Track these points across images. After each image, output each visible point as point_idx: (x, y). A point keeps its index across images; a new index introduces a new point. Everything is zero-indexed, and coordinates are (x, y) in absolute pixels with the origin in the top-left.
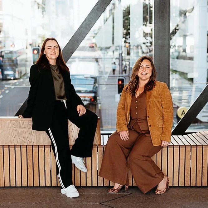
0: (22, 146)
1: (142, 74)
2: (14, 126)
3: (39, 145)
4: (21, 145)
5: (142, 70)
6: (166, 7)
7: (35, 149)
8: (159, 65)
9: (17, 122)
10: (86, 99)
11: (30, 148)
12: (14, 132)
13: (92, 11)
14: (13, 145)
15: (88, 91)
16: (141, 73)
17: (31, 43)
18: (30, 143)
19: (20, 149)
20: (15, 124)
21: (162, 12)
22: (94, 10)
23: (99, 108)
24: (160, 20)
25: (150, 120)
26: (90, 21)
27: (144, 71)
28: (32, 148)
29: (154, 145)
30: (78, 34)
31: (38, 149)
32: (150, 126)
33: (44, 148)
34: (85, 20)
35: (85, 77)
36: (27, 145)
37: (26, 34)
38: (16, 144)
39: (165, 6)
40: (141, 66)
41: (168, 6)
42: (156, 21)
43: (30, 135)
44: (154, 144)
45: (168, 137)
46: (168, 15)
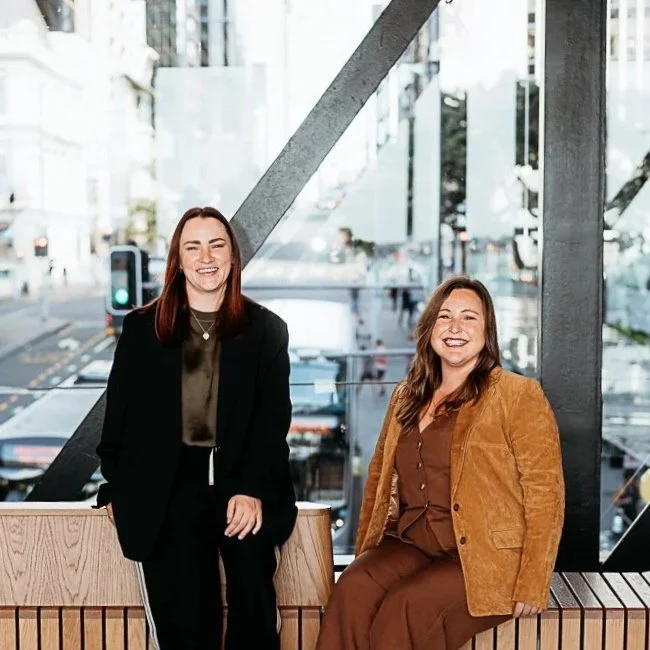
0: (42, 612)
1: (448, 342)
2: (14, 537)
3: (104, 609)
4: (39, 609)
5: (447, 327)
6: (590, 97)
7: (93, 623)
8: (561, 312)
9: (25, 522)
10: (309, 436)
11: (72, 620)
12: (16, 558)
13: (315, 113)
14: (11, 608)
15: (315, 408)
16: (445, 340)
17: (109, 231)
18: (73, 600)
19: (35, 620)
20: (18, 530)
21: (576, 114)
22: (324, 108)
23: (355, 471)
24: (566, 145)
25: (462, 518)
26: (306, 147)
27: (455, 330)
28: (79, 619)
29: (472, 614)
30: (262, 195)
31: (101, 620)
32: (463, 541)
33: (122, 620)
34: (289, 144)
35: (301, 359)
36: (61, 609)
37: (93, 199)
38: (21, 604)
39: (587, 94)
40: (441, 313)
41: (595, 94)
42: (550, 150)
43: (72, 572)
44: (473, 607)
45: (534, 588)
46: (597, 124)
